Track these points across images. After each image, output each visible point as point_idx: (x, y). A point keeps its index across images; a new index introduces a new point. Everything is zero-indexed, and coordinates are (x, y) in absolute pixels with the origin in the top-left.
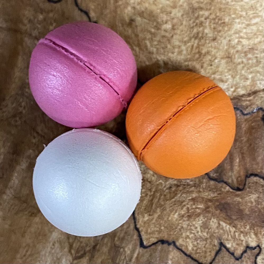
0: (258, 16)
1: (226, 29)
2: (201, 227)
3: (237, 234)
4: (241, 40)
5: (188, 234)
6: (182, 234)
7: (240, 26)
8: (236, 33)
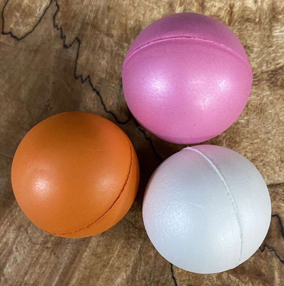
0: (259, 138)
1: (237, 145)
2: (216, 277)
3: (240, 283)
4: (246, 153)
5: (208, 282)
6: (203, 282)
7: (247, 144)
8: (243, 149)
